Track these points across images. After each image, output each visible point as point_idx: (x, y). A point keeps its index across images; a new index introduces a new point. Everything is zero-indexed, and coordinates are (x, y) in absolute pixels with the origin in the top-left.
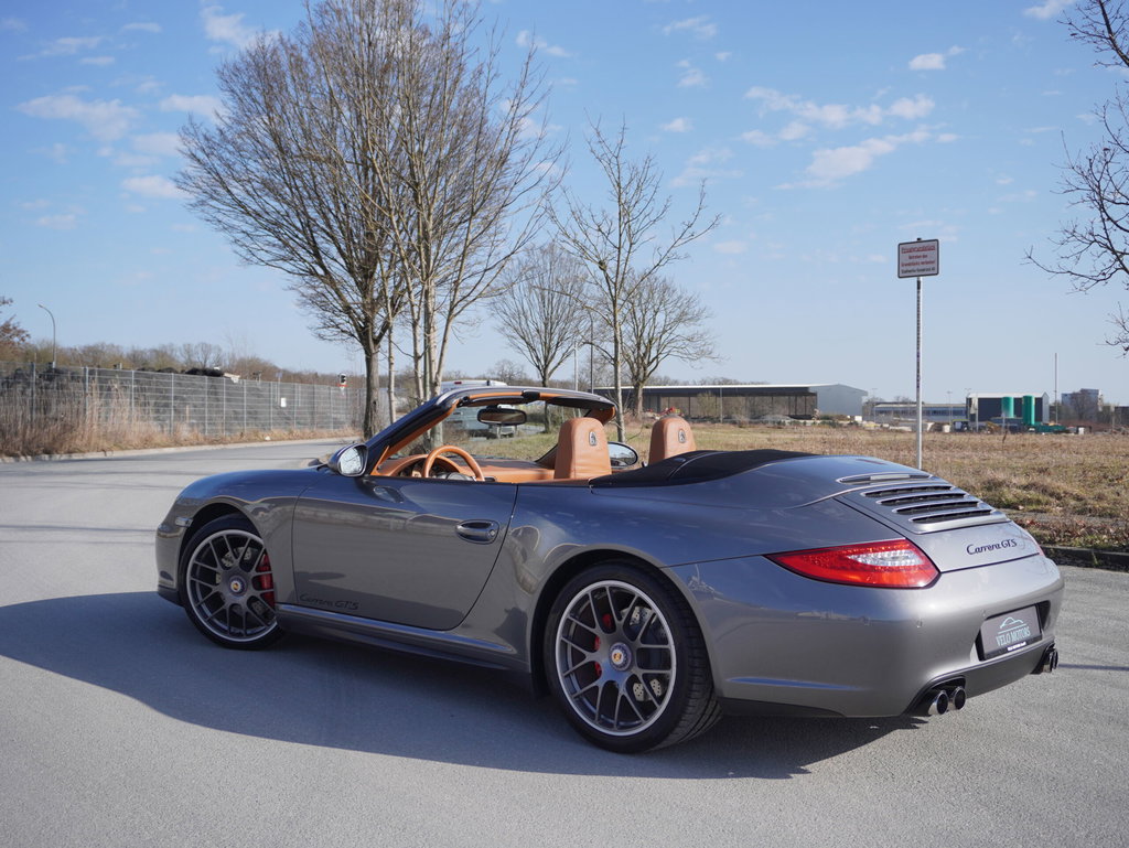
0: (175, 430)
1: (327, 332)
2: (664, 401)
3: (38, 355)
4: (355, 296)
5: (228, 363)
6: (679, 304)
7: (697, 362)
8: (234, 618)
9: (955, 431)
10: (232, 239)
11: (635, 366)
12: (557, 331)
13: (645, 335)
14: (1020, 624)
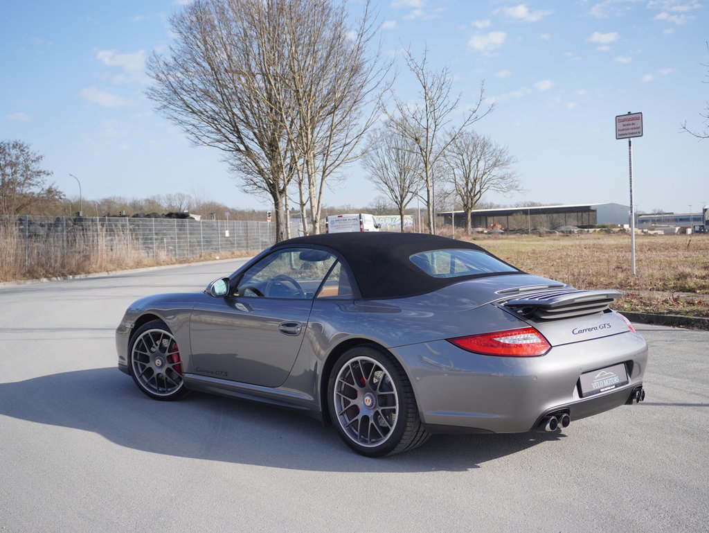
0: (156, 256)
1: (249, 188)
2: (490, 219)
3: (72, 207)
4: (266, 164)
5: (195, 206)
6: (494, 154)
7: (508, 193)
8: (160, 382)
9: (695, 232)
10: (185, 129)
11: (465, 197)
12: (408, 177)
13: (471, 176)
14: (611, 375)
